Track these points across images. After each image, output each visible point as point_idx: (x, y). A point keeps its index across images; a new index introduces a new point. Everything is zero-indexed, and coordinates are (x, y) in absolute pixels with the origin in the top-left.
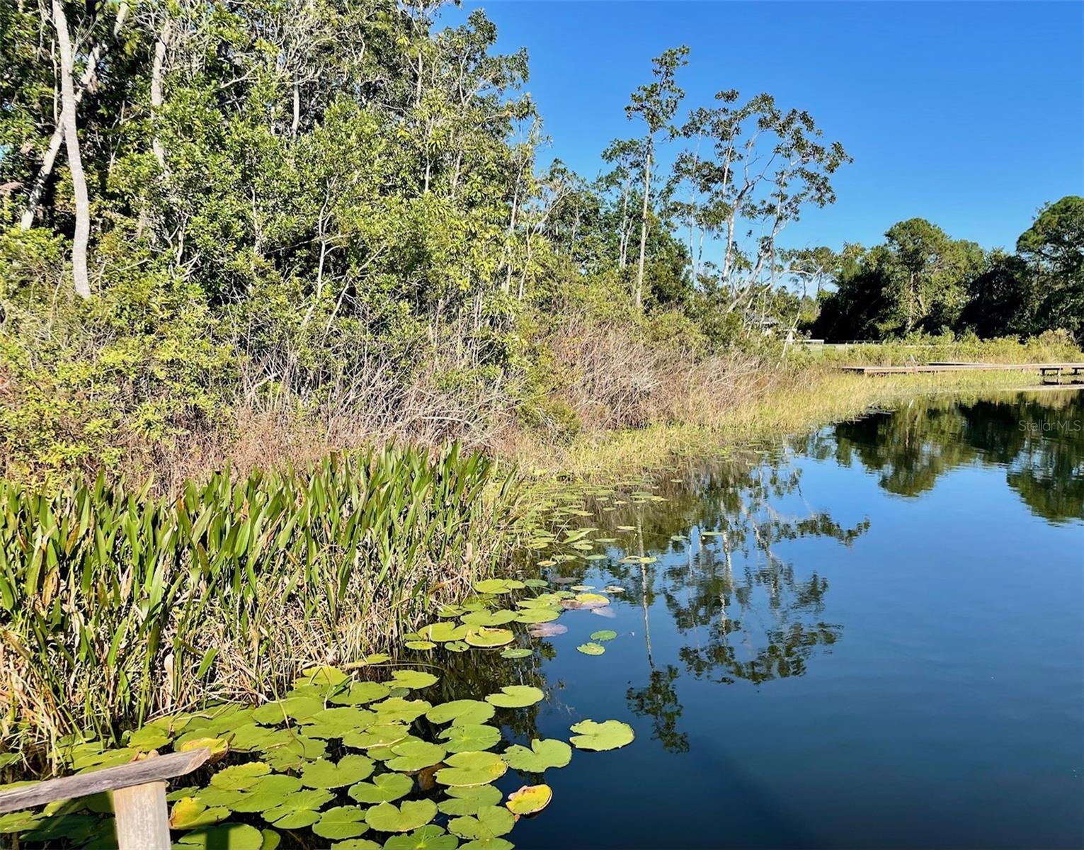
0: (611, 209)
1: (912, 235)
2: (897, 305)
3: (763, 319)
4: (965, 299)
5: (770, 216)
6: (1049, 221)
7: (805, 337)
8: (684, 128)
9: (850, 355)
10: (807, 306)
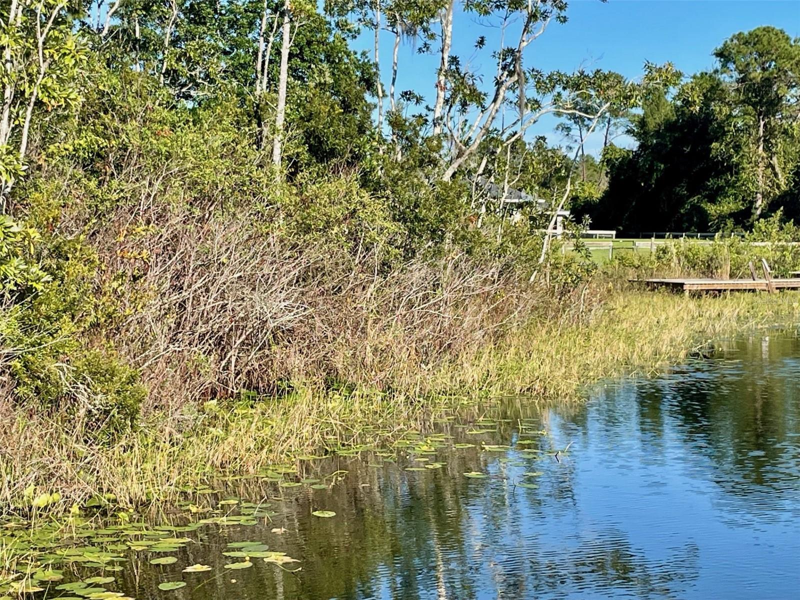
1: (761, 55)
2: (737, 173)
3: (505, 194)
5: (517, 13)
7: (580, 226)
9: (659, 258)
10: (586, 173)
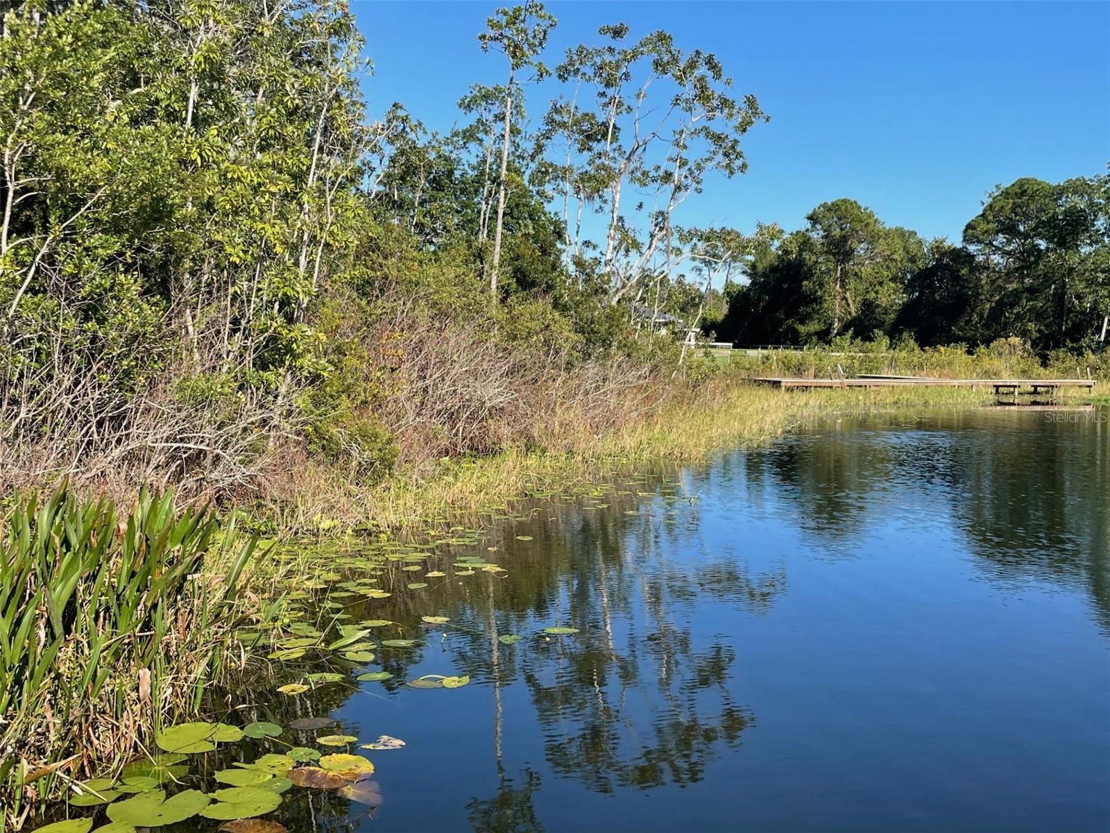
0: (469, 171)
1: (840, 219)
2: (821, 303)
3: (655, 315)
4: (901, 299)
5: (666, 186)
6: (1002, 207)
7: (709, 339)
8: (559, 69)
9: (763, 363)
10: (712, 301)
